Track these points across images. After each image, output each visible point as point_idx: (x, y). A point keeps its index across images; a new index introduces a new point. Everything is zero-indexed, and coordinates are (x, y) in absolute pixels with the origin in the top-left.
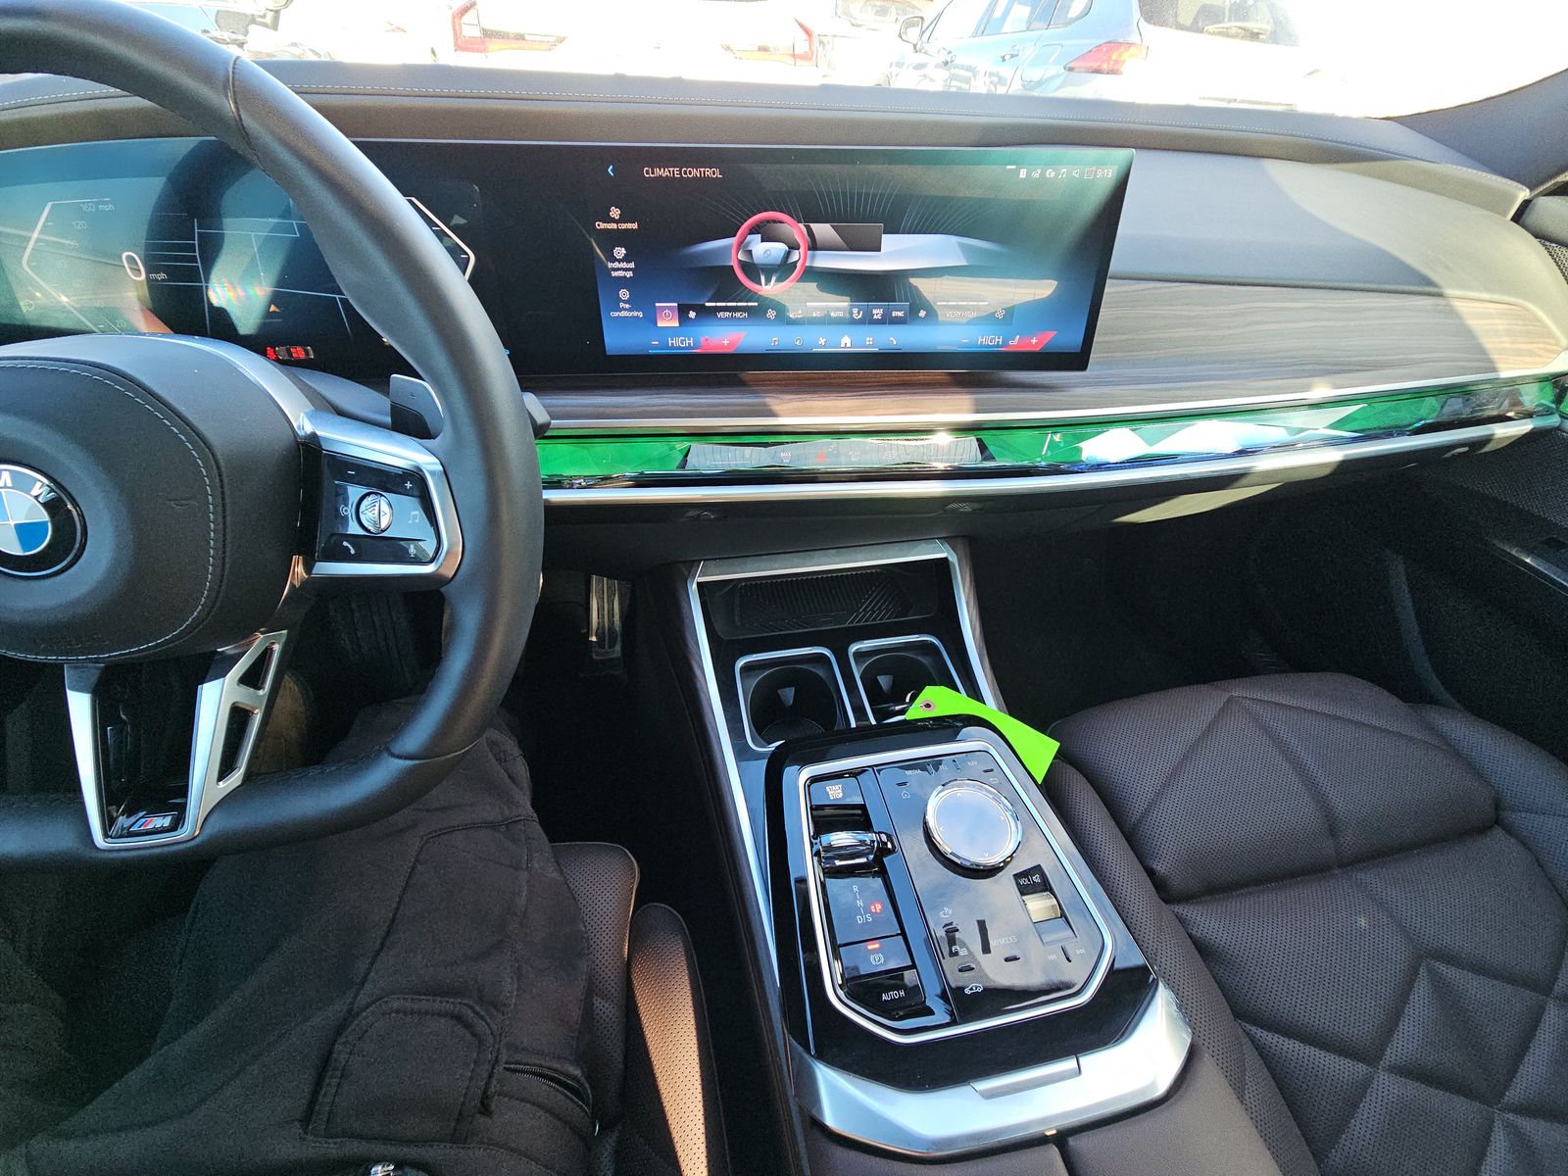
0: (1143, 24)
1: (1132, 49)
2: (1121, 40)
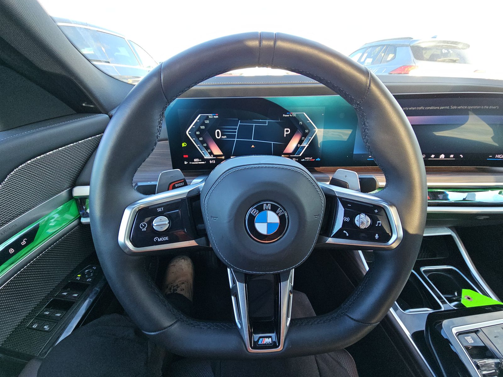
0: (415, 60)
1: (412, 67)
2: (408, 65)
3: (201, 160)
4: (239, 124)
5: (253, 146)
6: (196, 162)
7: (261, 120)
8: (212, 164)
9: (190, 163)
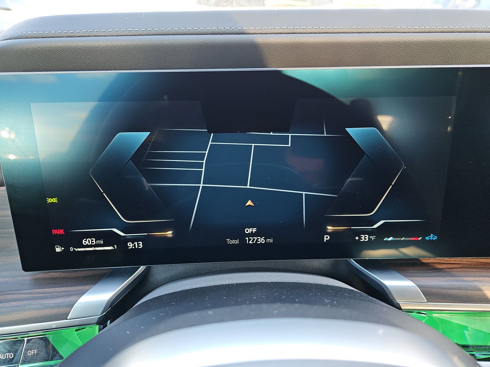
3: (102, 242)
4: (210, 143)
5: (249, 203)
6: (88, 246)
7: (272, 134)
8: (135, 250)
9: (71, 249)
